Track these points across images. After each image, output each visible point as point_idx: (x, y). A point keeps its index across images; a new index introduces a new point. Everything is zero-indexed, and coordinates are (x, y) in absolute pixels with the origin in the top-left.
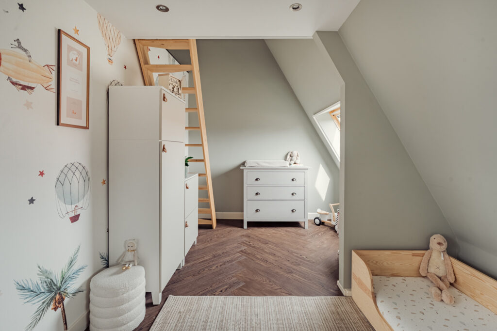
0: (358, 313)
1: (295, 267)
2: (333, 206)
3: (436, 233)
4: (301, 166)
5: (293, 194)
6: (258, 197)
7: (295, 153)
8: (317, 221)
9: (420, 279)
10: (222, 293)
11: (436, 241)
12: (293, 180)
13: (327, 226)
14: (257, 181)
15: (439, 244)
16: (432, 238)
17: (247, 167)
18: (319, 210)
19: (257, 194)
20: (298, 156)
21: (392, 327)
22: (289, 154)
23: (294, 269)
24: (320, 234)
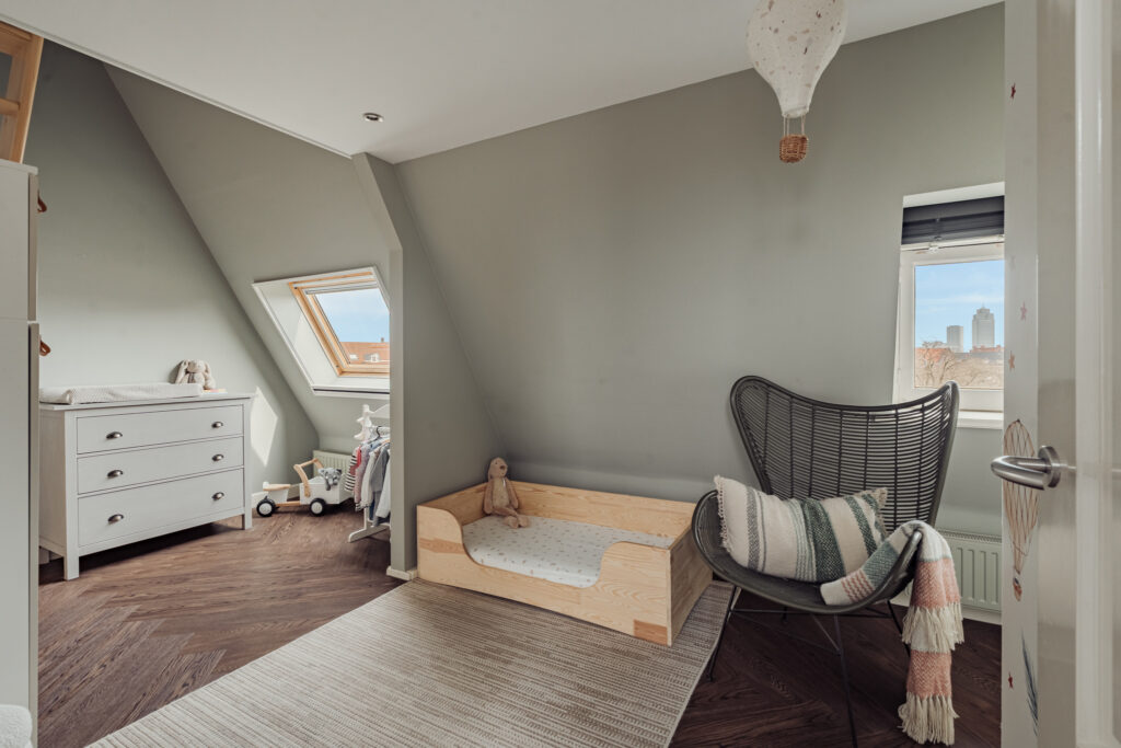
0: (440, 588)
1: (298, 586)
2: (304, 468)
3: (495, 458)
4: (222, 392)
5: (215, 459)
6: (114, 482)
7: (201, 364)
8: (266, 508)
9: (487, 519)
10: (188, 688)
11: (498, 466)
12: (215, 426)
13: (286, 512)
14: (112, 441)
15: (502, 467)
16: (493, 463)
17: (72, 406)
18: (266, 485)
19: (112, 474)
20: (207, 371)
21: (500, 567)
22: (184, 368)
23: (301, 589)
24: (287, 528)
